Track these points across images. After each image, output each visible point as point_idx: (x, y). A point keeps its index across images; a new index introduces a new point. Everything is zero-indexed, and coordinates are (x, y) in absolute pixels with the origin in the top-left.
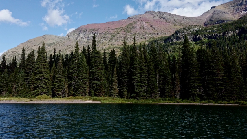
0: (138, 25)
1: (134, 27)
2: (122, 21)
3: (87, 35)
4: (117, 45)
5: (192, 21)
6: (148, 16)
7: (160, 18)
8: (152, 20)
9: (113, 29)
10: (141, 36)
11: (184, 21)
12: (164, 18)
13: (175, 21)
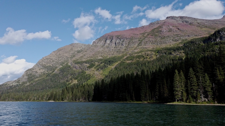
0: (164, 29)
1: (161, 31)
2: (144, 27)
3: (114, 41)
4: (148, 49)
5: (216, 23)
6: (170, 21)
7: (183, 22)
8: (177, 24)
9: (139, 34)
10: (172, 38)
11: (208, 24)
12: (186, 22)
13: (198, 24)
